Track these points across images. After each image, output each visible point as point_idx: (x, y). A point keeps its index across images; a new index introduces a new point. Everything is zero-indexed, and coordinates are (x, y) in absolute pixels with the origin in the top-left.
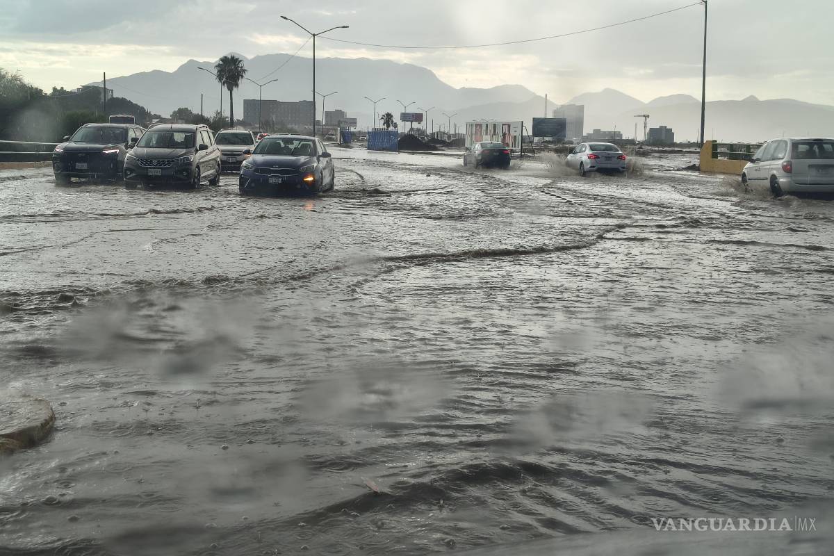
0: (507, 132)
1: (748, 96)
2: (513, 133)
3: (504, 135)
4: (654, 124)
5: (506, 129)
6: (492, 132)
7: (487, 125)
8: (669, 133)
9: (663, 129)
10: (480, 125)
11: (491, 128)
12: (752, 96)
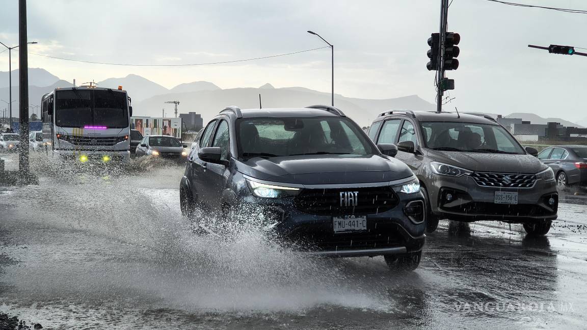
0: (167, 125)
1: (264, 84)
2: (173, 126)
3: (165, 128)
4: (184, 109)
5: (166, 124)
6: (153, 125)
7: (147, 120)
8: (198, 118)
9: (192, 114)
10: (141, 121)
11: (151, 123)
12: (268, 85)
